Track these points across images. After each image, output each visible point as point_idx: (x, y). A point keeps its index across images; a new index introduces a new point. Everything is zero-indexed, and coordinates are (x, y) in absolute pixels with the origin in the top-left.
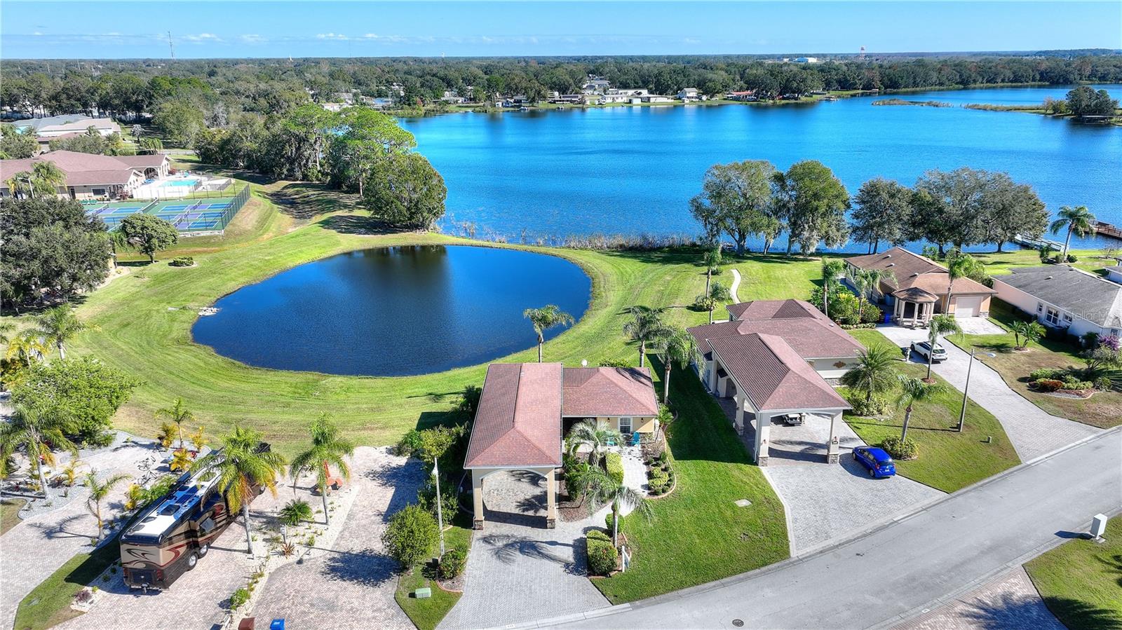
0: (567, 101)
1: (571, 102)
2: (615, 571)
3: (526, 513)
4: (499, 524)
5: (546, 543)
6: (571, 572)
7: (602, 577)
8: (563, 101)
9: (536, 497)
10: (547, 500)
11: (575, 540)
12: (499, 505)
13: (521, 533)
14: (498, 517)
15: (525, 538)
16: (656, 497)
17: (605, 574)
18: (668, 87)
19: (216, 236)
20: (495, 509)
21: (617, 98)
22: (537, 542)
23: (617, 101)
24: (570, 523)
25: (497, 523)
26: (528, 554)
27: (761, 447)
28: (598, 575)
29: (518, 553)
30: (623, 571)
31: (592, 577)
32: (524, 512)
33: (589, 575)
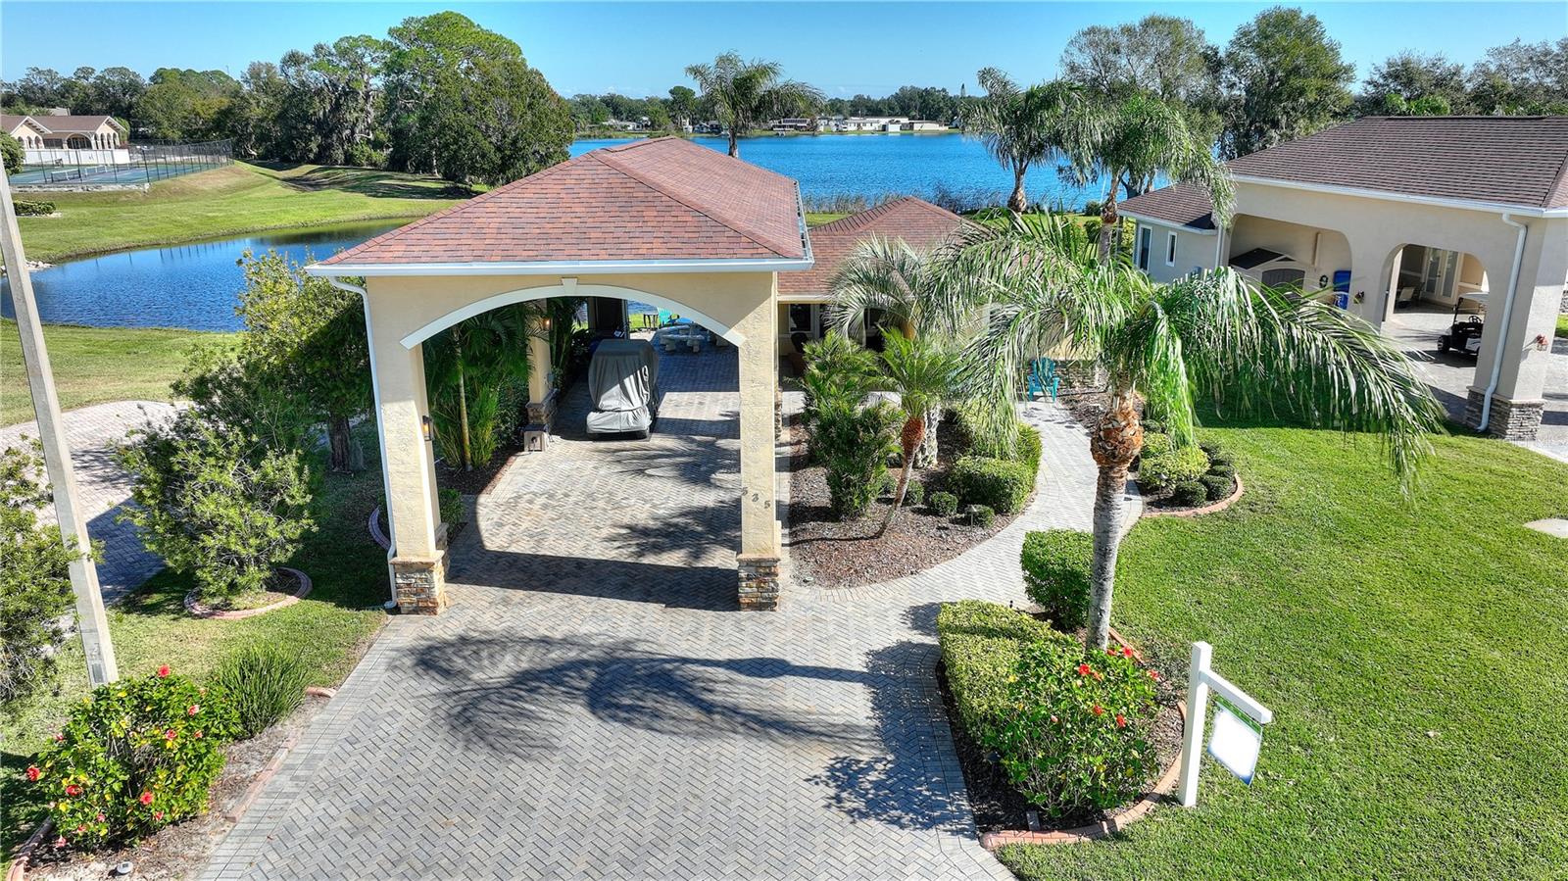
0: (791, 127)
1: (797, 128)
2: (1140, 798)
3: (649, 559)
4: (519, 595)
5: (732, 665)
6: (875, 808)
7: (1070, 839)
8: (784, 126)
9: (700, 514)
10: (739, 522)
11: (877, 655)
12: (540, 537)
13: (615, 627)
14: (523, 570)
15: (627, 645)
16: (1184, 513)
17: (1082, 816)
18: (940, 110)
19: (132, 193)
20: (523, 547)
21: (865, 124)
22: (685, 661)
23: (864, 128)
24: (842, 590)
25: (510, 592)
26: (628, 715)
27: (1524, 366)
28: (1046, 825)
29: (578, 709)
30: (1190, 800)
31: (1008, 838)
32: (641, 554)
33: (984, 825)
